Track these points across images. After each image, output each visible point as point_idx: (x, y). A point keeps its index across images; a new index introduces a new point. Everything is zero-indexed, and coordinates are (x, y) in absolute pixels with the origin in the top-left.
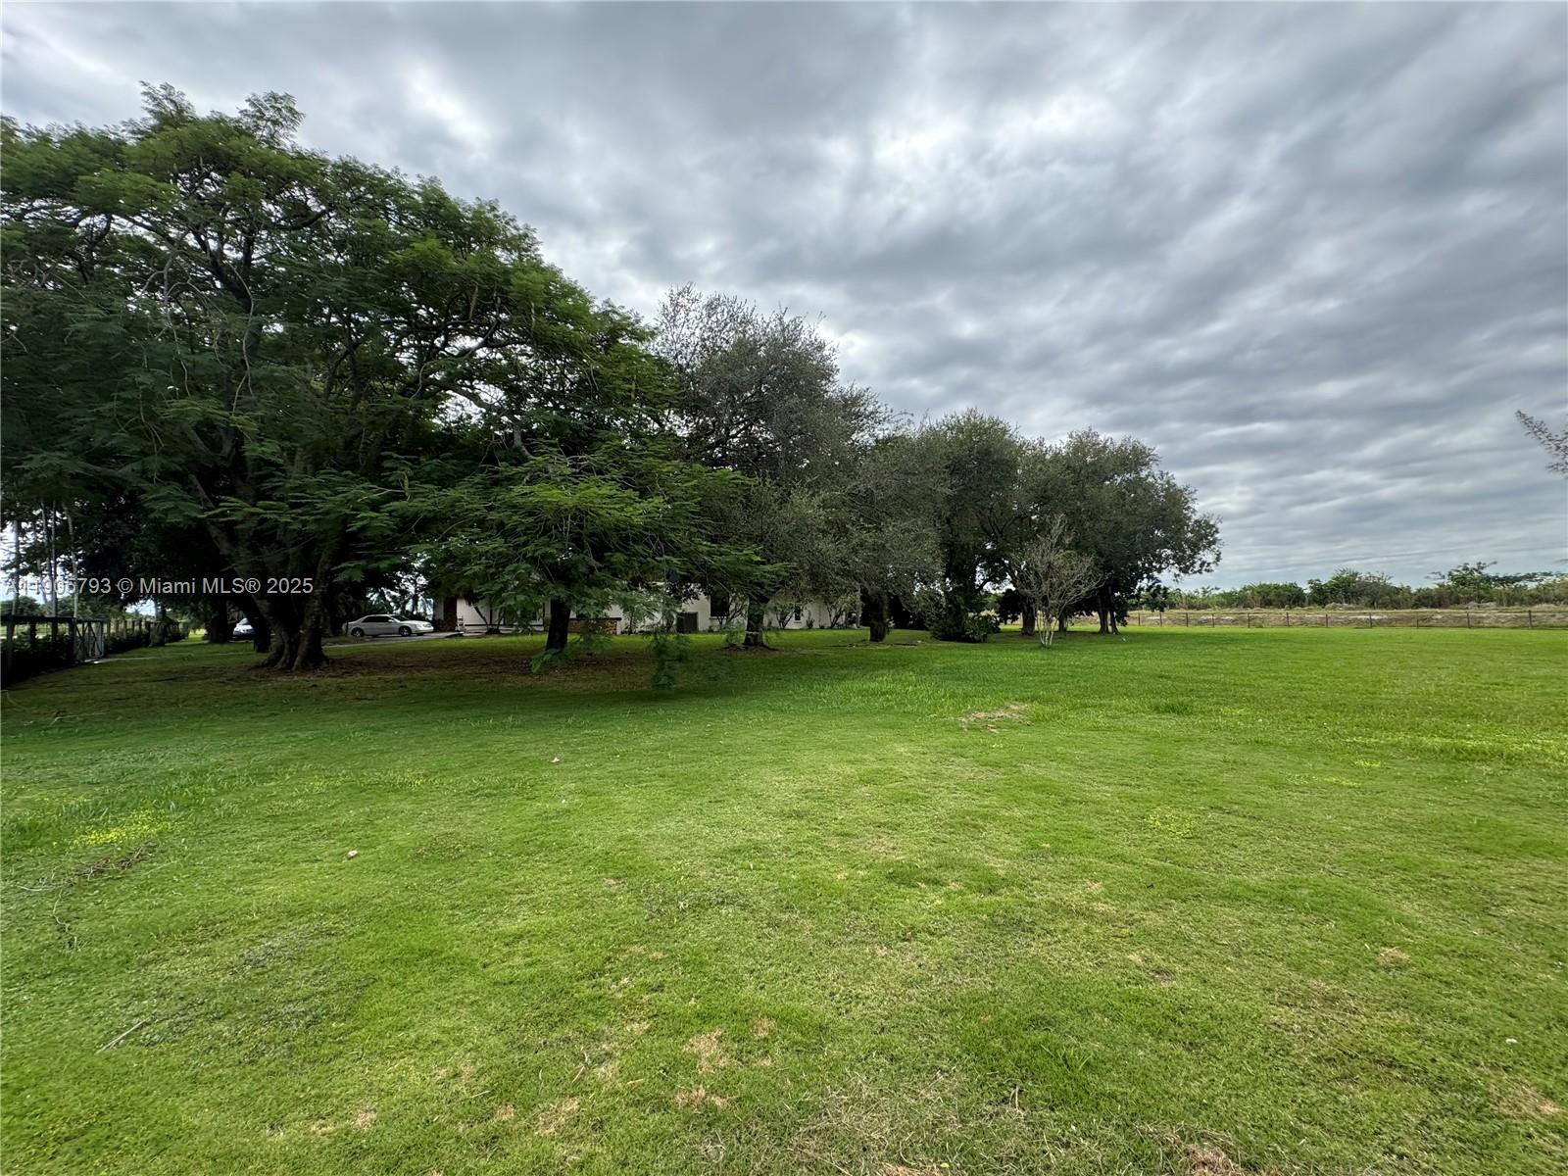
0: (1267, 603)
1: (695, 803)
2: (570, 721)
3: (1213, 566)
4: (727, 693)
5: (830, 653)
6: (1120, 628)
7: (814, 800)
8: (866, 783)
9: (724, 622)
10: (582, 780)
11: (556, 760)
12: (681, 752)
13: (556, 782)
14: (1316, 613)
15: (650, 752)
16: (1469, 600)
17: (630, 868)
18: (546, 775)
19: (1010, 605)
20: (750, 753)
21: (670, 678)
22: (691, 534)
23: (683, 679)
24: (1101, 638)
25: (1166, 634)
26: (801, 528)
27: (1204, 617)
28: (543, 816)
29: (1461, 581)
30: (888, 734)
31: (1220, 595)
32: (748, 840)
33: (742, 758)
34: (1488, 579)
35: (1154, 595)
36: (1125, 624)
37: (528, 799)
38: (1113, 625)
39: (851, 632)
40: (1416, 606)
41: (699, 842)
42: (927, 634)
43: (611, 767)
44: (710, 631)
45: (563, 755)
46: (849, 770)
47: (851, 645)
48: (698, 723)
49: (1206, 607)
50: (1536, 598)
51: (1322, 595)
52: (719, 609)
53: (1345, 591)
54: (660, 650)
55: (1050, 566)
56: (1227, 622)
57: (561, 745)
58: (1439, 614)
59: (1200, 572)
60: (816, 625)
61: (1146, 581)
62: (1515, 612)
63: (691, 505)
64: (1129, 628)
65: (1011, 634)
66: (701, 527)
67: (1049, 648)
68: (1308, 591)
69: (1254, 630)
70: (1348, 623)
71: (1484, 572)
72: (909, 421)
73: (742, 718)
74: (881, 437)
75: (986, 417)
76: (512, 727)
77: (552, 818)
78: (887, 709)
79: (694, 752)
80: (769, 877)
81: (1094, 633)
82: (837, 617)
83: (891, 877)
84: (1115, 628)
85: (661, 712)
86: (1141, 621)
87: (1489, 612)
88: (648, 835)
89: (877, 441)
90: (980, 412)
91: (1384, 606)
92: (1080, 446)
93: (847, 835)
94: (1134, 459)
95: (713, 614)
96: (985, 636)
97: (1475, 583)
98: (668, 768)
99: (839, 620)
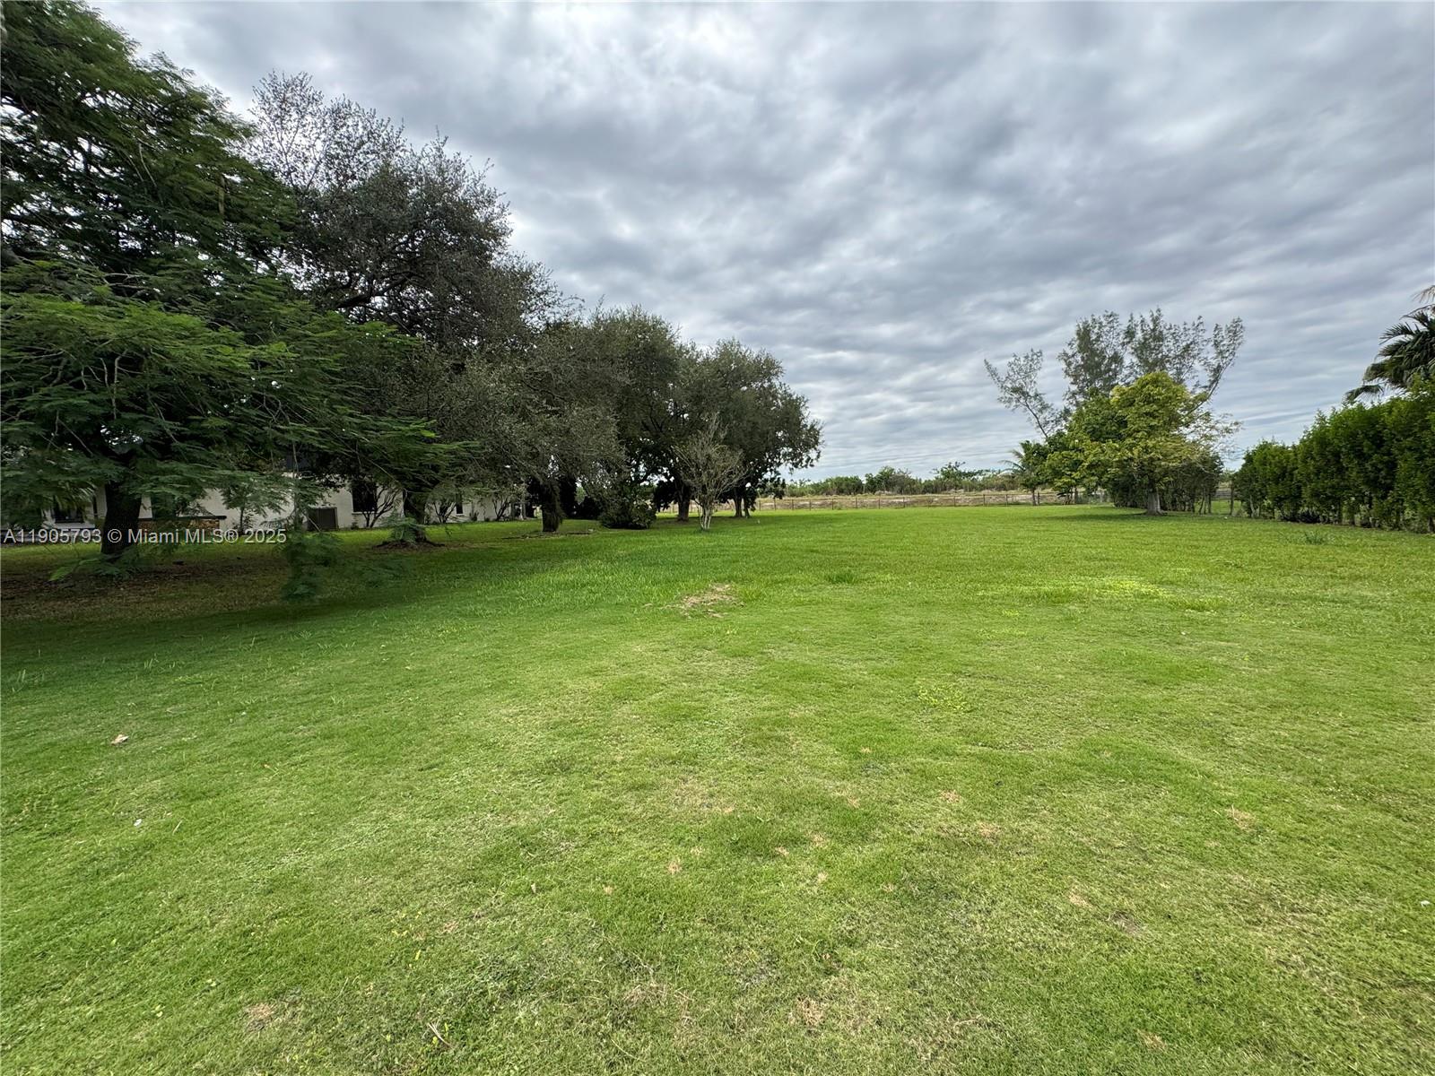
0: (840, 492)
1: (395, 775)
2: (148, 665)
3: (815, 462)
4: (397, 600)
5: (507, 546)
6: (750, 513)
7: (570, 737)
8: (621, 699)
9: (372, 518)
10: (177, 768)
11: (120, 738)
12: (352, 691)
13: (119, 784)
14: (870, 499)
15: (300, 699)
16: (951, 488)
17: (302, 960)
18: (99, 772)
19: (663, 495)
20: (454, 678)
21: (311, 585)
22: (332, 402)
23: (331, 587)
24: (735, 521)
25: (780, 517)
26: (480, 406)
27: (802, 503)
28: (90, 870)
29: (947, 475)
30: (611, 631)
31: (812, 486)
32: (508, 832)
33: (447, 687)
34: (960, 474)
35: (776, 485)
36: (753, 509)
37: (53, 834)
38: (746, 510)
39: (519, 524)
40: (924, 492)
41: (424, 855)
42: (598, 523)
43: (232, 734)
44: (354, 528)
45: (135, 726)
46: (593, 684)
47: (524, 537)
48: (367, 644)
49: (802, 495)
50: (982, 487)
51: (875, 485)
52: (364, 502)
53: (887, 482)
54: (293, 553)
55: (709, 458)
56: (815, 507)
57: (132, 709)
58: (936, 497)
59: (806, 466)
60: (480, 518)
61: (769, 473)
62: (973, 495)
63: (330, 361)
64: (757, 513)
65: (668, 520)
66: (345, 393)
67: (708, 531)
68: (865, 482)
69: (836, 512)
70: (889, 505)
71: (959, 469)
72: (581, 306)
73: (427, 631)
74: (551, 321)
75: (650, 315)
76: (27, 687)
77: (108, 873)
78: (595, 605)
79: (370, 688)
80: (569, 900)
81: (731, 517)
82: (503, 509)
83: (738, 848)
84: (747, 512)
85: (306, 635)
86: (765, 505)
87: (961, 495)
88: (327, 865)
89: (548, 324)
90: (644, 310)
91: (907, 492)
92: (727, 353)
93: (643, 786)
94: (767, 369)
95: (356, 508)
96: (649, 523)
97: (954, 476)
98: (337, 722)
99: (505, 512)
